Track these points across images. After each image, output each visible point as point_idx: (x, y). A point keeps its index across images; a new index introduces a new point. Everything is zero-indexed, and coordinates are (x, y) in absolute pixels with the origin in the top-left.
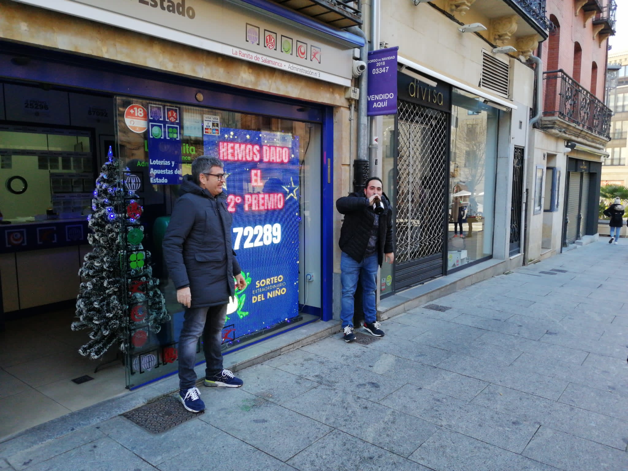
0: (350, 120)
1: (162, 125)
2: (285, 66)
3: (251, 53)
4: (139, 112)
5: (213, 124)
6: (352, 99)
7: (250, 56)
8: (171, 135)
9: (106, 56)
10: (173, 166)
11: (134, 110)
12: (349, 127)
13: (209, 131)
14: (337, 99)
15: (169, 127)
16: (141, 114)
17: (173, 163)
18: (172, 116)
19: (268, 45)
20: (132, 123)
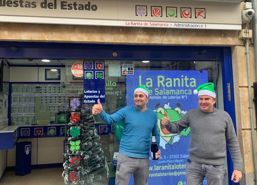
0: (246, 54)
1: (93, 72)
2: (172, 25)
3: (140, 22)
4: (80, 66)
5: (129, 69)
6: (246, 39)
7: (140, 24)
8: (98, 77)
9: (47, 39)
10: (99, 93)
11: (77, 66)
12: (245, 58)
13: (126, 73)
14: (230, 41)
15: (97, 73)
16: (81, 67)
17: (99, 92)
18: (99, 66)
19: (154, 15)
20: (76, 72)
